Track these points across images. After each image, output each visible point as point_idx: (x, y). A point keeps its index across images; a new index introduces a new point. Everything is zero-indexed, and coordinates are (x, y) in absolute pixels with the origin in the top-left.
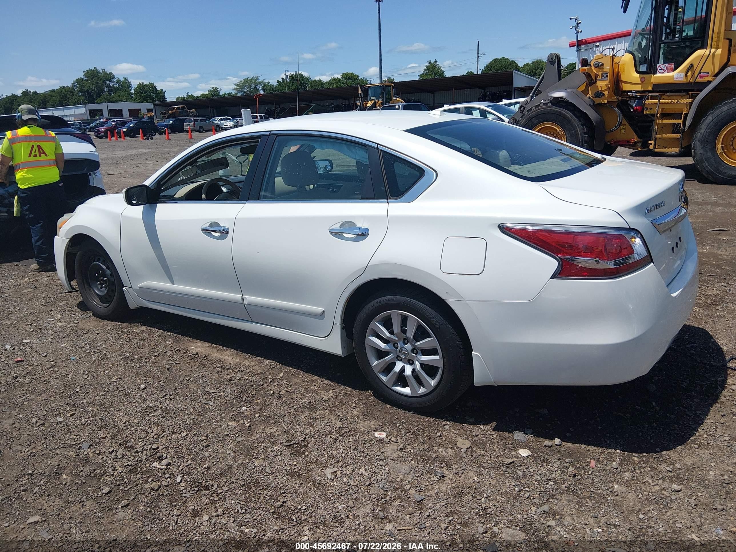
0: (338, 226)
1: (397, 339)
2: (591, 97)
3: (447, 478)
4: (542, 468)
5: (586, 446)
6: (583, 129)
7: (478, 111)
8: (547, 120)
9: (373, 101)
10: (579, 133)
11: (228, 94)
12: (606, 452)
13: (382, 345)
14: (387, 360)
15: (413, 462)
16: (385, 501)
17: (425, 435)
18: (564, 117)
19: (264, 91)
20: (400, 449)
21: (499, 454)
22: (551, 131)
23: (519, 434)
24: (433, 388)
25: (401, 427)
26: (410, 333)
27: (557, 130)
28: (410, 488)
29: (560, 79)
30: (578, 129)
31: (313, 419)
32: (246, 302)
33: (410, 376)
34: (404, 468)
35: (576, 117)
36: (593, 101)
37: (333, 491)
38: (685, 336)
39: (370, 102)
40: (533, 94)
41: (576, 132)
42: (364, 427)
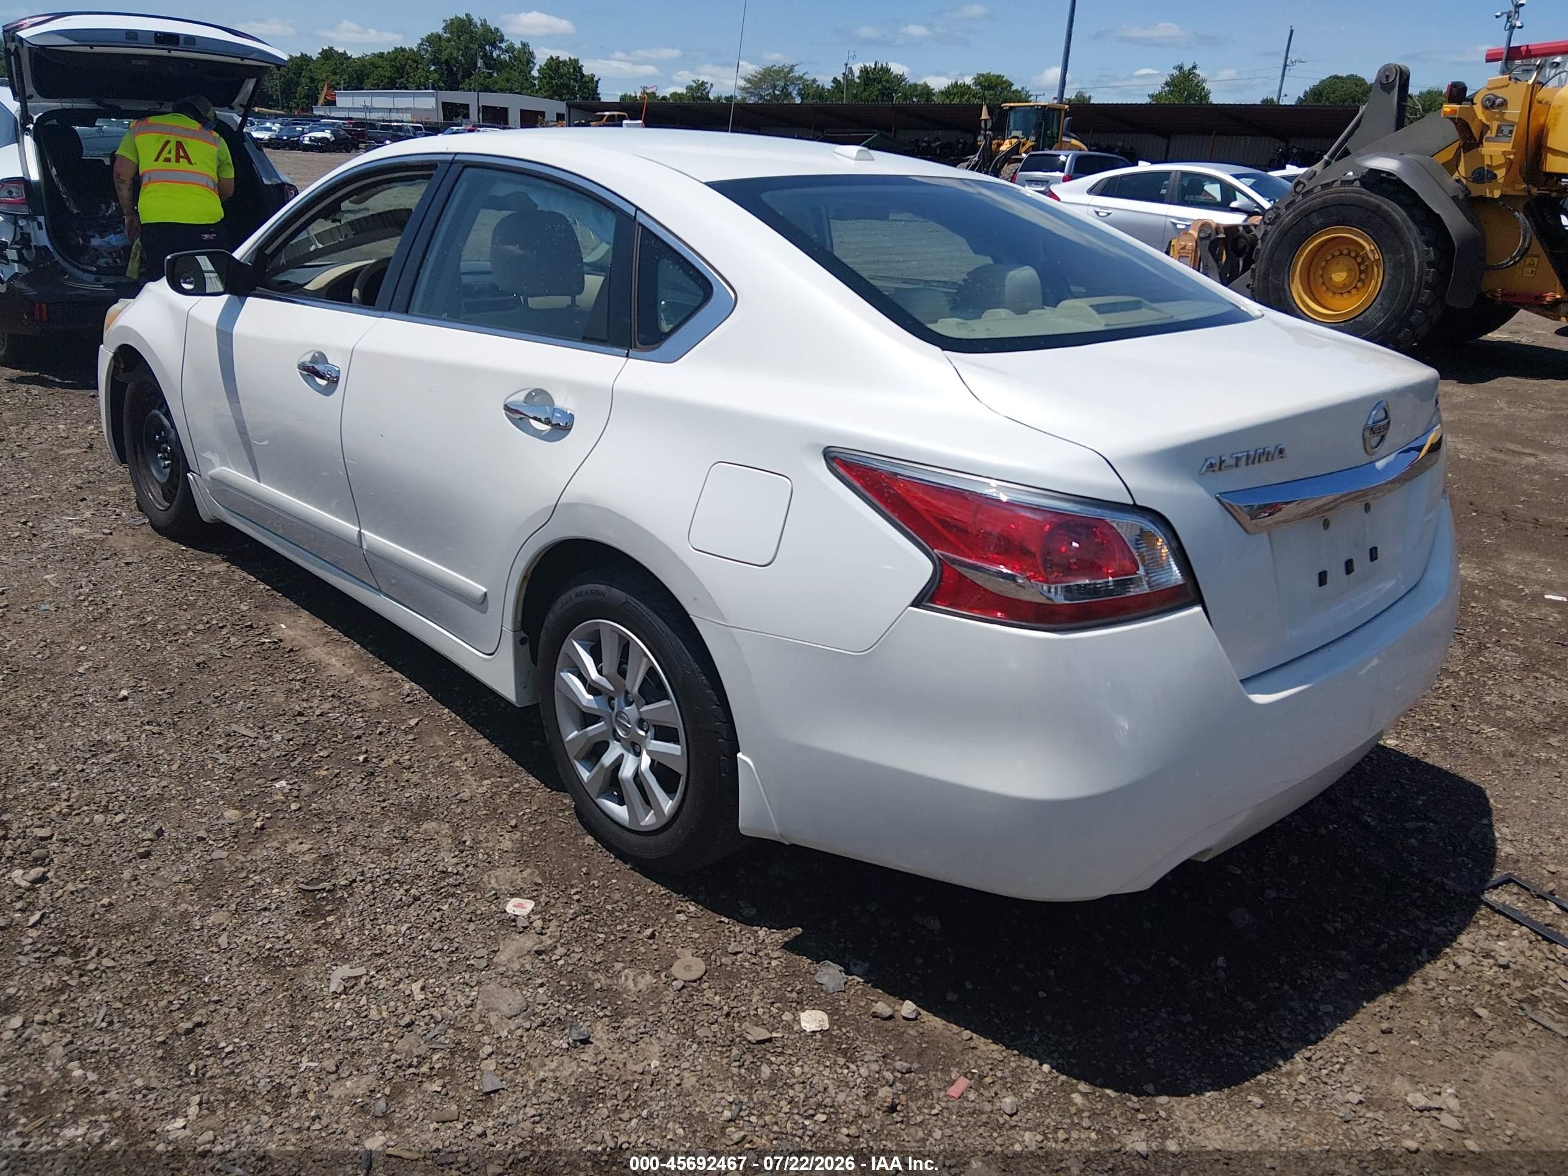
0: (520, 397)
1: (612, 688)
2: (1464, 181)
3: (590, 1049)
4: (826, 1072)
5: (975, 1035)
6: (1428, 253)
7: (1218, 186)
8: (1344, 222)
9: (1014, 141)
10: (1416, 261)
11: (727, 98)
12: (1013, 1065)
13: (586, 698)
14: (591, 734)
15: (541, 991)
16: (414, 1074)
17: (619, 927)
18: (1387, 219)
19: (802, 99)
20: (536, 952)
21: (752, 1013)
22: (1352, 247)
23: (831, 971)
24: (665, 821)
25: (576, 897)
26: (634, 682)
27: (1363, 248)
28: (489, 1055)
29: (1400, 124)
30: (1415, 253)
31: (403, 838)
32: (365, 547)
33: (628, 780)
34: (510, 1000)
35: (1414, 221)
36: (1467, 189)
37: (319, 1024)
38: (1418, 799)
39: (1007, 142)
40: (1332, 157)
41: (1409, 259)
42: (497, 882)
